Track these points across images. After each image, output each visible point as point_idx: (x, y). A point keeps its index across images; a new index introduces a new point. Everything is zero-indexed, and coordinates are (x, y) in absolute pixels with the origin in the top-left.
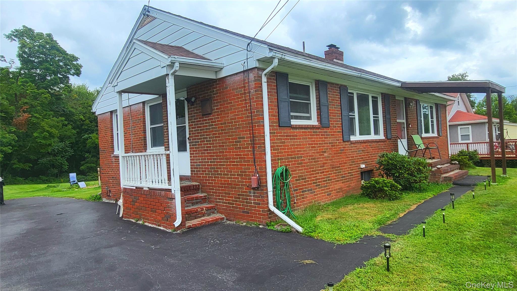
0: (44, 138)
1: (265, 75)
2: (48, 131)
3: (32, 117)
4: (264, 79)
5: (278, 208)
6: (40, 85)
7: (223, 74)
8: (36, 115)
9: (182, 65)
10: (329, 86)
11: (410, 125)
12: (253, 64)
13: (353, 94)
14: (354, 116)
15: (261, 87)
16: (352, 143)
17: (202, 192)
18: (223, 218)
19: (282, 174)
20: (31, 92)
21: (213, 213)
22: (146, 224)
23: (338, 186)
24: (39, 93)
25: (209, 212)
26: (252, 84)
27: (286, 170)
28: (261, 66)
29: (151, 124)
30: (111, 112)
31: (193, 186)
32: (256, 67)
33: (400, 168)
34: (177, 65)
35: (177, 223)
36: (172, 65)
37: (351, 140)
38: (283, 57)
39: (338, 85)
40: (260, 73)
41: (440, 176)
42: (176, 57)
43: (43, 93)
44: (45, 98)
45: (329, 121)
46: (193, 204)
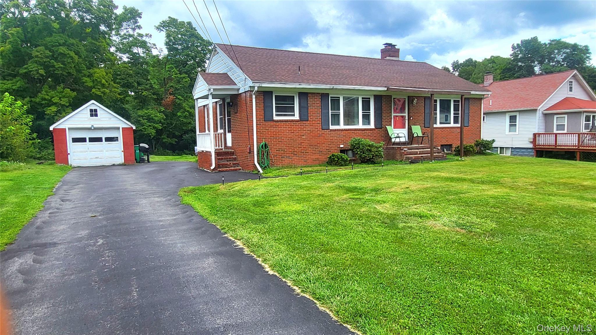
0: (185, 117)
1: (254, 94)
2: (188, 111)
3: (176, 99)
4: (254, 97)
5: (259, 164)
6: (182, 70)
7: (240, 92)
8: (179, 97)
9: (214, 90)
10: (309, 95)
11: (411, 118)
12: (248, 89)
13: (339, 97)
14: (339, 112)
15: (252, 101)
16: (331, 130)
17: (235, 155)
18: (241, 169)
19: (262, 146)
20: (175, 77)
21: (238, 166)
22: (205, 170)
23: (314, 157)
24: (181, 78)
25: (234, 165)
26: (248, 99)
27: (265, 145)
28: (252, 90)
29: (220, 116)
30: (204, 106)
31: (232, 152)
32: (249, 91)
33: (358, 148)
34: (212, 90)
35: (212, 168)
36: (210, 90)
37: (330, 128)
38: (260, 85)
39: (320, 93)
40: (252, 93)
41: (404, 156)
42: (211, 86)
43: (184, 78)
44: (186, 81)
45: (308, 117)
46: (227, 161)
